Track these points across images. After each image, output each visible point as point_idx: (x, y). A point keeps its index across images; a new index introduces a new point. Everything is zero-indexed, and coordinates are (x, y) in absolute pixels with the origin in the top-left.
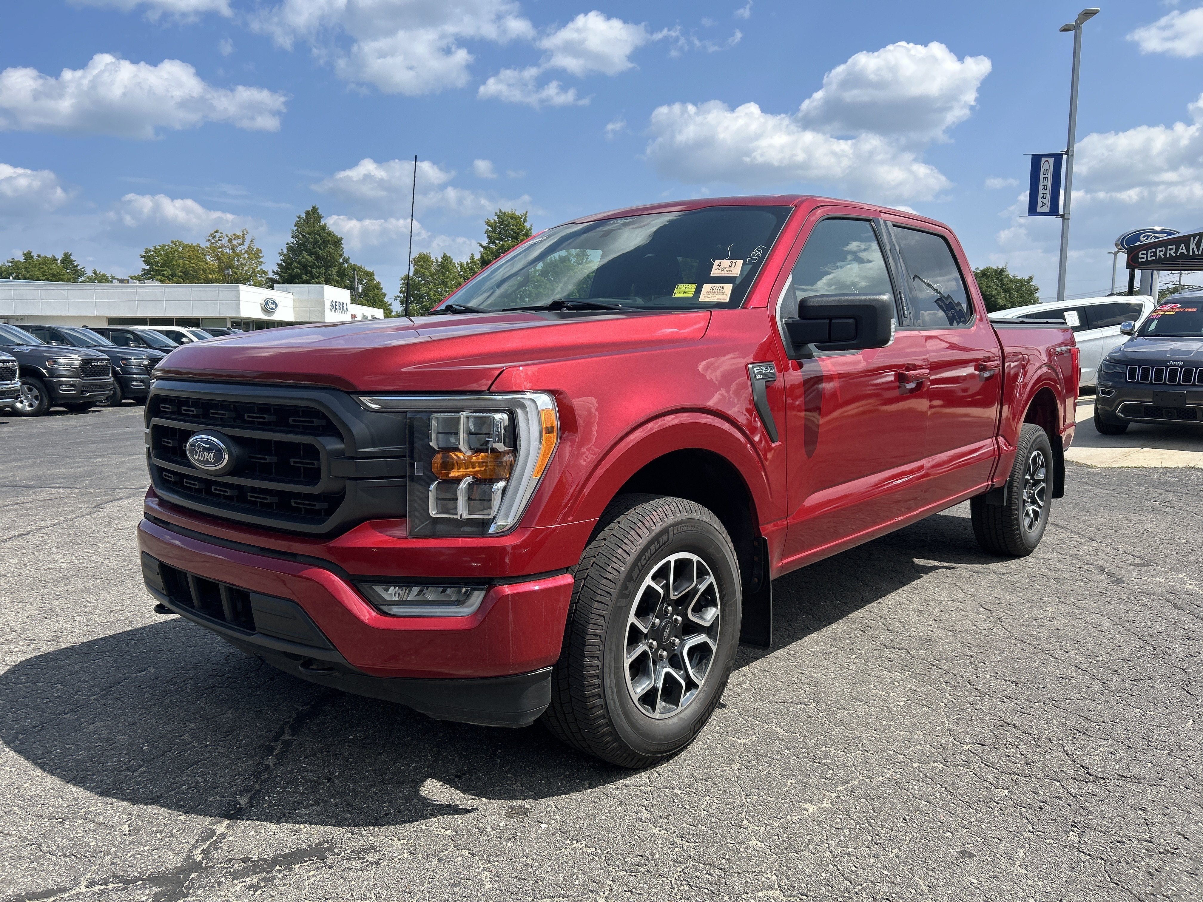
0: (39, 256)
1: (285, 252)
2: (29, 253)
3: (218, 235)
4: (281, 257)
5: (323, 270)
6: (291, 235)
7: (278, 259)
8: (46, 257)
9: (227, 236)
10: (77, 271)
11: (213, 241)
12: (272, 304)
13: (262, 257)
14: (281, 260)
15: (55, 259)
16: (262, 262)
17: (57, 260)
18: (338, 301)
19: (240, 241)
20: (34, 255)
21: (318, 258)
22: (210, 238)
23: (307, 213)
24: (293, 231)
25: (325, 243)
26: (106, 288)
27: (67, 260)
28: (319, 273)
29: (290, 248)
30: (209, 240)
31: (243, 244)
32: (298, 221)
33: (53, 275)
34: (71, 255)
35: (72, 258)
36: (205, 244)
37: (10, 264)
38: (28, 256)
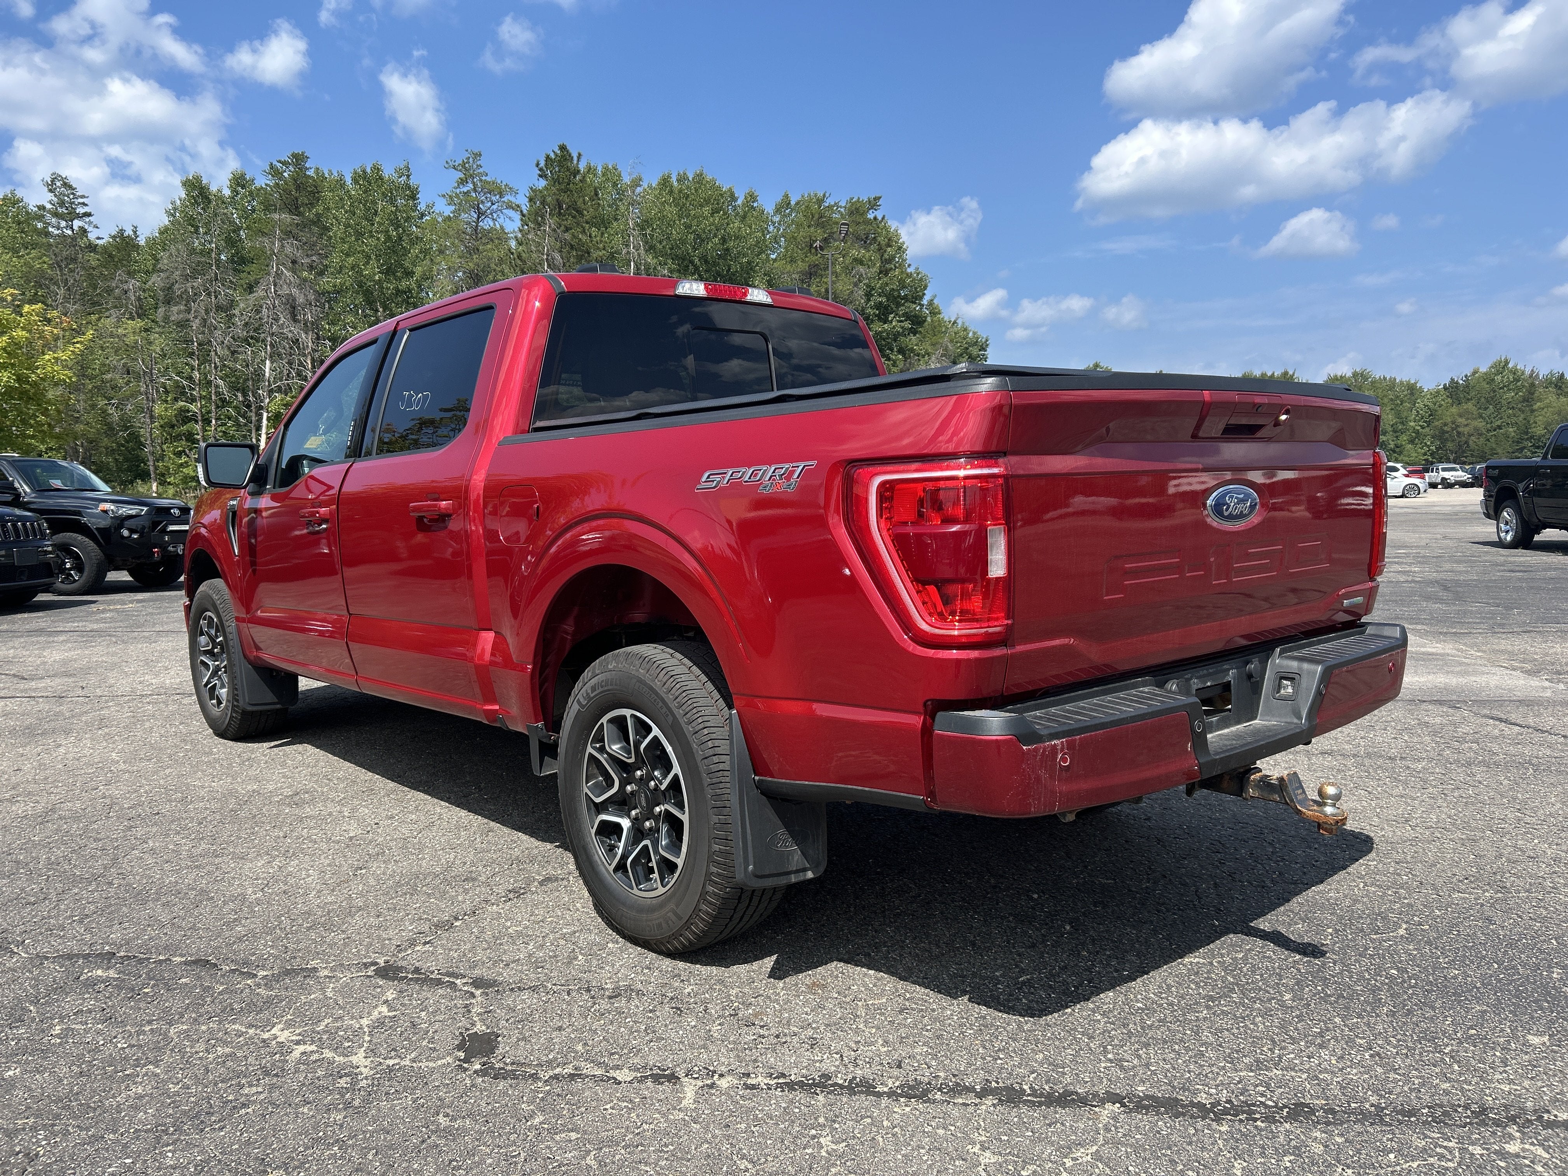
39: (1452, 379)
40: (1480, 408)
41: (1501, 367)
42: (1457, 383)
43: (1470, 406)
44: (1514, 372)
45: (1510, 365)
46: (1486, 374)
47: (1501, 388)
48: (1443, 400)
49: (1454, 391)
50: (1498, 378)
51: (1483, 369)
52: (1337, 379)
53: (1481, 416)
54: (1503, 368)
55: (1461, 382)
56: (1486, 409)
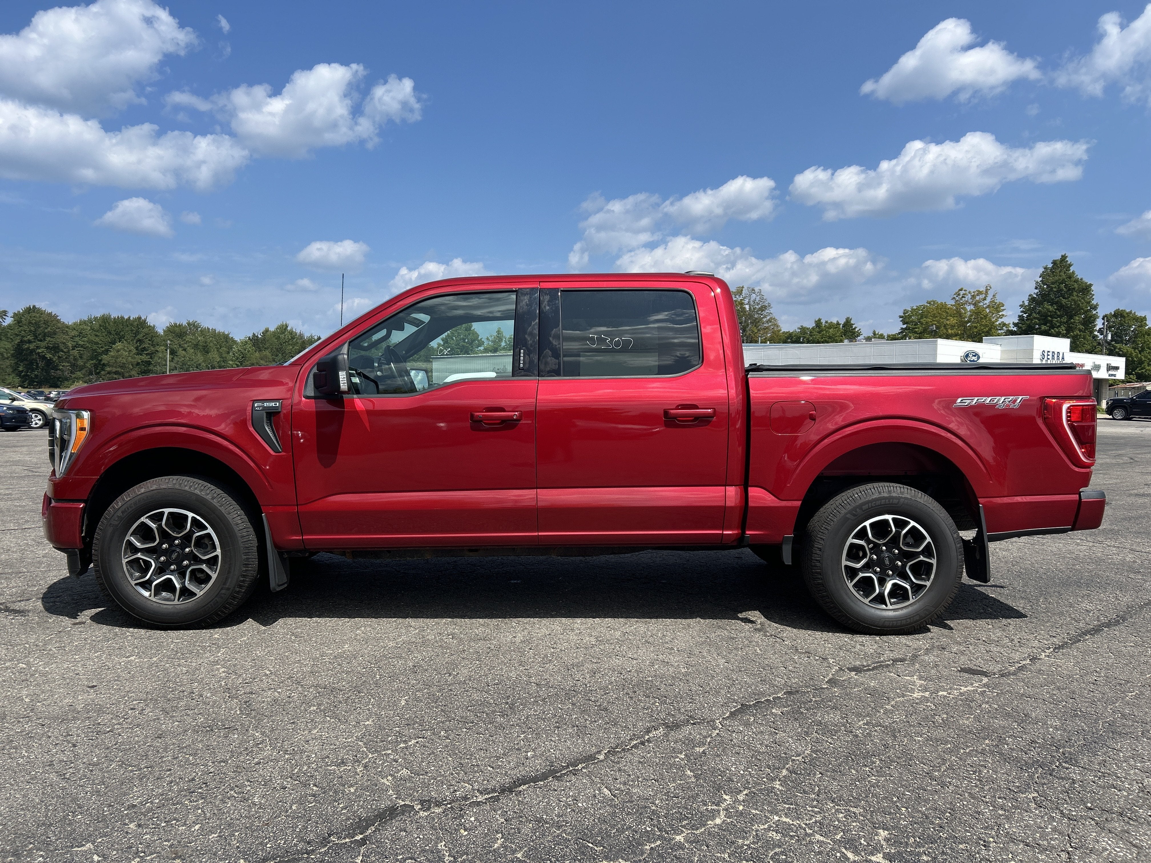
0: (826, 322)
1: (1026, 303)
2: (820, 320)
3: (962, 293)
4: (1022, 309)
5: (1065, 319)
6: (1034, 285)
7: (1018, 311)
8: (831, 322)
9: (969, 293)
10: (854, 333)
11: (957, 298)
12: (973, 356)
13: (1003, 310)
14: (1022, 312)
15: (838, 324)
16: (1003, 315)
17: (840, 325)
18: (1051, 350)
19: (982, 296)
20: (823, 321)
21: (1061, 307)
22: (955, 296)
23: (1054, 263)
24: (1037, 282)
25: (1070, 290)
26: (828, 347)
27: (848, 323)
28: (1061, 322)
29: (1032, 299)
30: (954, 298)
31: (985, 299)
32: (1043, 272)
33: (830, 337)
34: (851, 320)
35: (852, 322)
36: (950, 303)
37: (799, 330)
38: (818, 323)
39: (254, 334)
40: (272, 355)
41: (283, 328)
42: (257, 337)
43: (267, 353)
44: (291, 332)
45: (289, 328)
46: (273, 332)
47: (284, 343)
48: (250, 347)
49: (255, 341)
50: (282, 336)
51: (272, 329)
52: (176, 326)
53: (274, 361)
54: (285, 329)
55: (260, 336)
56: (277, 356)
